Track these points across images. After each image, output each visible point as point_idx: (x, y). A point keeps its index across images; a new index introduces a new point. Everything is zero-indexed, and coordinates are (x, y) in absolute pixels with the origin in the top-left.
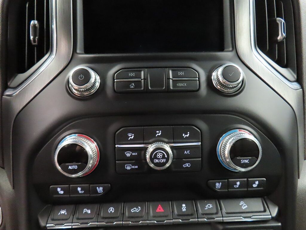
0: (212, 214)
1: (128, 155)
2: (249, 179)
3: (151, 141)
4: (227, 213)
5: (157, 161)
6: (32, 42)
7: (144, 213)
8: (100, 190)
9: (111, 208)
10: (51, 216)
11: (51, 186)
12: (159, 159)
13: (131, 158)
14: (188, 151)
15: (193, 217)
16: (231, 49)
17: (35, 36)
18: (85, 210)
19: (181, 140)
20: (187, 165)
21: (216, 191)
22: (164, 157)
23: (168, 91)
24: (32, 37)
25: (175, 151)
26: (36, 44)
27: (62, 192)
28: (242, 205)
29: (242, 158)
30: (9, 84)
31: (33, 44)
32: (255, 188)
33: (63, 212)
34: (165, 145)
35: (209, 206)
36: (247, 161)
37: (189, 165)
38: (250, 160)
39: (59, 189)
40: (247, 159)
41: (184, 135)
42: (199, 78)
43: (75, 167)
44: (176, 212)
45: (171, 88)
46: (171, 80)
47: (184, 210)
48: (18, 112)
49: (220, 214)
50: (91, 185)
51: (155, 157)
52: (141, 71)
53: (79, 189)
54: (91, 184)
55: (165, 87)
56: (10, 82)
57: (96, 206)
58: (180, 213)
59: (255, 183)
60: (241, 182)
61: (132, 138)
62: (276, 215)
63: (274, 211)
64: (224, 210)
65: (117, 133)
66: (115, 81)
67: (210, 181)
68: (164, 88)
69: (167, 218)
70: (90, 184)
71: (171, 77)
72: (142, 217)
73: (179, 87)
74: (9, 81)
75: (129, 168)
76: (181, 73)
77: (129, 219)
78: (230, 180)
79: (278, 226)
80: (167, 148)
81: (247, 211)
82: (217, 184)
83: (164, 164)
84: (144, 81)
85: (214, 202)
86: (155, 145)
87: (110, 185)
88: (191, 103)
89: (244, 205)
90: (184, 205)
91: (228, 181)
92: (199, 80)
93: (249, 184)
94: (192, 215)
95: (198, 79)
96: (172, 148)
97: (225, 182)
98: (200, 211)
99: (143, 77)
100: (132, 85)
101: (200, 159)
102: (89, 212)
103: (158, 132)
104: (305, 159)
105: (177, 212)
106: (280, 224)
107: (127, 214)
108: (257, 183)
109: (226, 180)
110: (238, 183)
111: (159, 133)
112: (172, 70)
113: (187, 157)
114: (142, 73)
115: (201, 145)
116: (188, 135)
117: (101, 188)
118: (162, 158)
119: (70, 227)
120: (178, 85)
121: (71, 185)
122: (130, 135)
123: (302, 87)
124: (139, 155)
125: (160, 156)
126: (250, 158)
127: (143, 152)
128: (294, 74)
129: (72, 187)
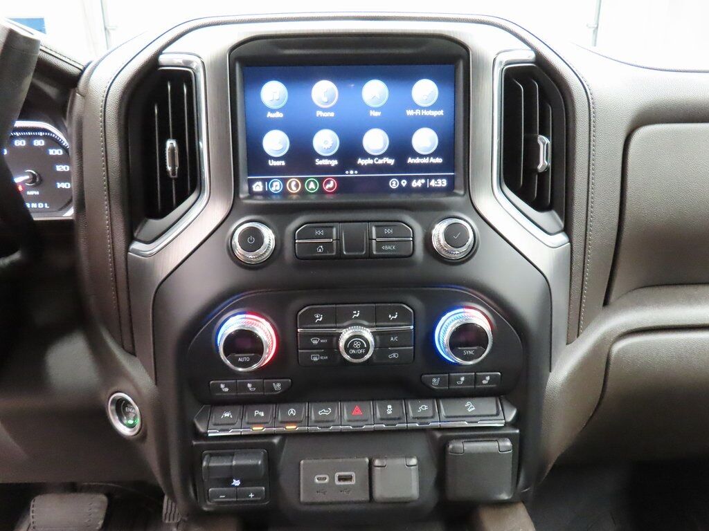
0: (427, 418)
1: (315, 342)
2: (478, 374)
3: (345, 324)
4: (447, 417)
5: (353, 351)
6: (171, 173)
7: (336, 415)
8: (277, 386)
9: (292, 410)
10: (213, 420)
11: (211, 382)
12: (356, 349)
13: (319, 346)
14: (396, 338)
15: (401, 421)
16: (462, 192)
17: (173, 166)
18: (256, 413)
19: (386, 324)
20: (394, 355)
21: (434, 389)
22: (362, 347)
23: (370, 256)
24: (169, 168)
25: (377, 338)
26: (176, 176)
27: (227, 390)
28: (468, 407)
29: (466, 348)
30: (135, 235)
31: (171, 176)
32: (485, 384)
33: (227, 415)
34: (364, 331)
35: (424, 407)
36: (471, 352)
37: (396, 355)
38: (475, 351)
39: (222, 386)
40: (472, 350)
41: (390, 316)
42: (413, 238)
43: (247, 359)
44: (378, 415)
45: (375, 253)
46: (374, 241)
47: (389, 412)
48: (160, 281)
49: (437, 418)
50: (265, 381)
51: (352, 347)
52: (332, 227)
53: (249, 385)
54: (266, 379)
55: (366, 250)
56: (137, 231)
57: (272, 407)
58: (385, 417)
59: (485, 379)
60: (466, 377)
61: (320, 320)
62: (513, 420)
63: (511, 415)
64: (443, 413)
65: (300, 313)
66: (297, 241)
67: (425, 376)
68: (364, 252)
69: (367, 423)
70: (264, 379)
71: (374, 237)
72: (333, 421)
73: (385, 251)
74: (136, 229)
75: (315, 359)
76: (388, 231)
77: (316, 424)
78: (452, 374)
79: (516, 434)
80: (367, 334)
81: (474, 414)
82: (434, 380)
83: (362, 355)
84: (337, 243)
85: (430, 402)
86: (351, 331)
87: (290, 380)
88: (401, 273)
89: (470, 406)
90: (389, 407)
91: (449, 375)
92: (413, 241)
93: (477, 380)
94: (399, 419)
95: (411, 239)
96: (374, 334)
97: (444, 377)
98: (411, 414)
99: (335, 238)
100: (320, 248)
101: (412, 348)
102: (262, 414)
103: (355, 312)
104: (567, 344)
105: (380, 415)
106: (518, 431)
107: (313, 417)
108: (488, 378)
109: (447, 375)
110: (463, 379)
111: (356, 314)
112: (376, 226)
113: (394, 345)
114: (334, 230)
115: (414, 329)
116: (396, 316)
117: (279, 385)
118: (360, 349)
119: (239, 433)
120: (383, 248)
121: (238, 381)
122: (317, 317)
123: (571, 241)
124: (330, 342)
125: (357, 345)
126: (475, 348)
127: (335, 339)
128: (560, 221)
129: (240, 382)
